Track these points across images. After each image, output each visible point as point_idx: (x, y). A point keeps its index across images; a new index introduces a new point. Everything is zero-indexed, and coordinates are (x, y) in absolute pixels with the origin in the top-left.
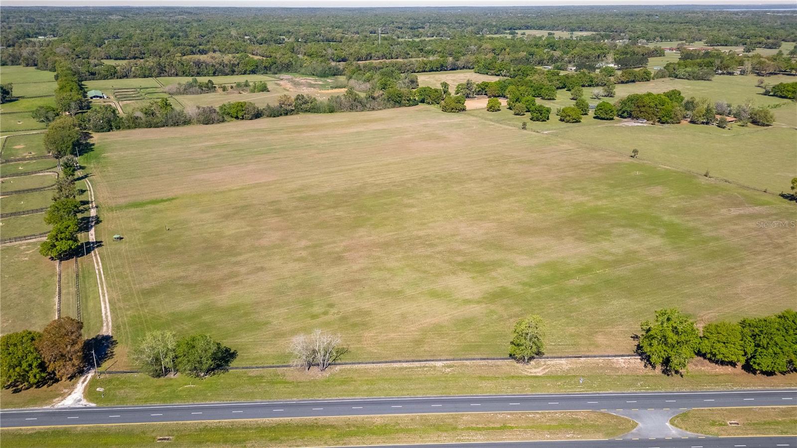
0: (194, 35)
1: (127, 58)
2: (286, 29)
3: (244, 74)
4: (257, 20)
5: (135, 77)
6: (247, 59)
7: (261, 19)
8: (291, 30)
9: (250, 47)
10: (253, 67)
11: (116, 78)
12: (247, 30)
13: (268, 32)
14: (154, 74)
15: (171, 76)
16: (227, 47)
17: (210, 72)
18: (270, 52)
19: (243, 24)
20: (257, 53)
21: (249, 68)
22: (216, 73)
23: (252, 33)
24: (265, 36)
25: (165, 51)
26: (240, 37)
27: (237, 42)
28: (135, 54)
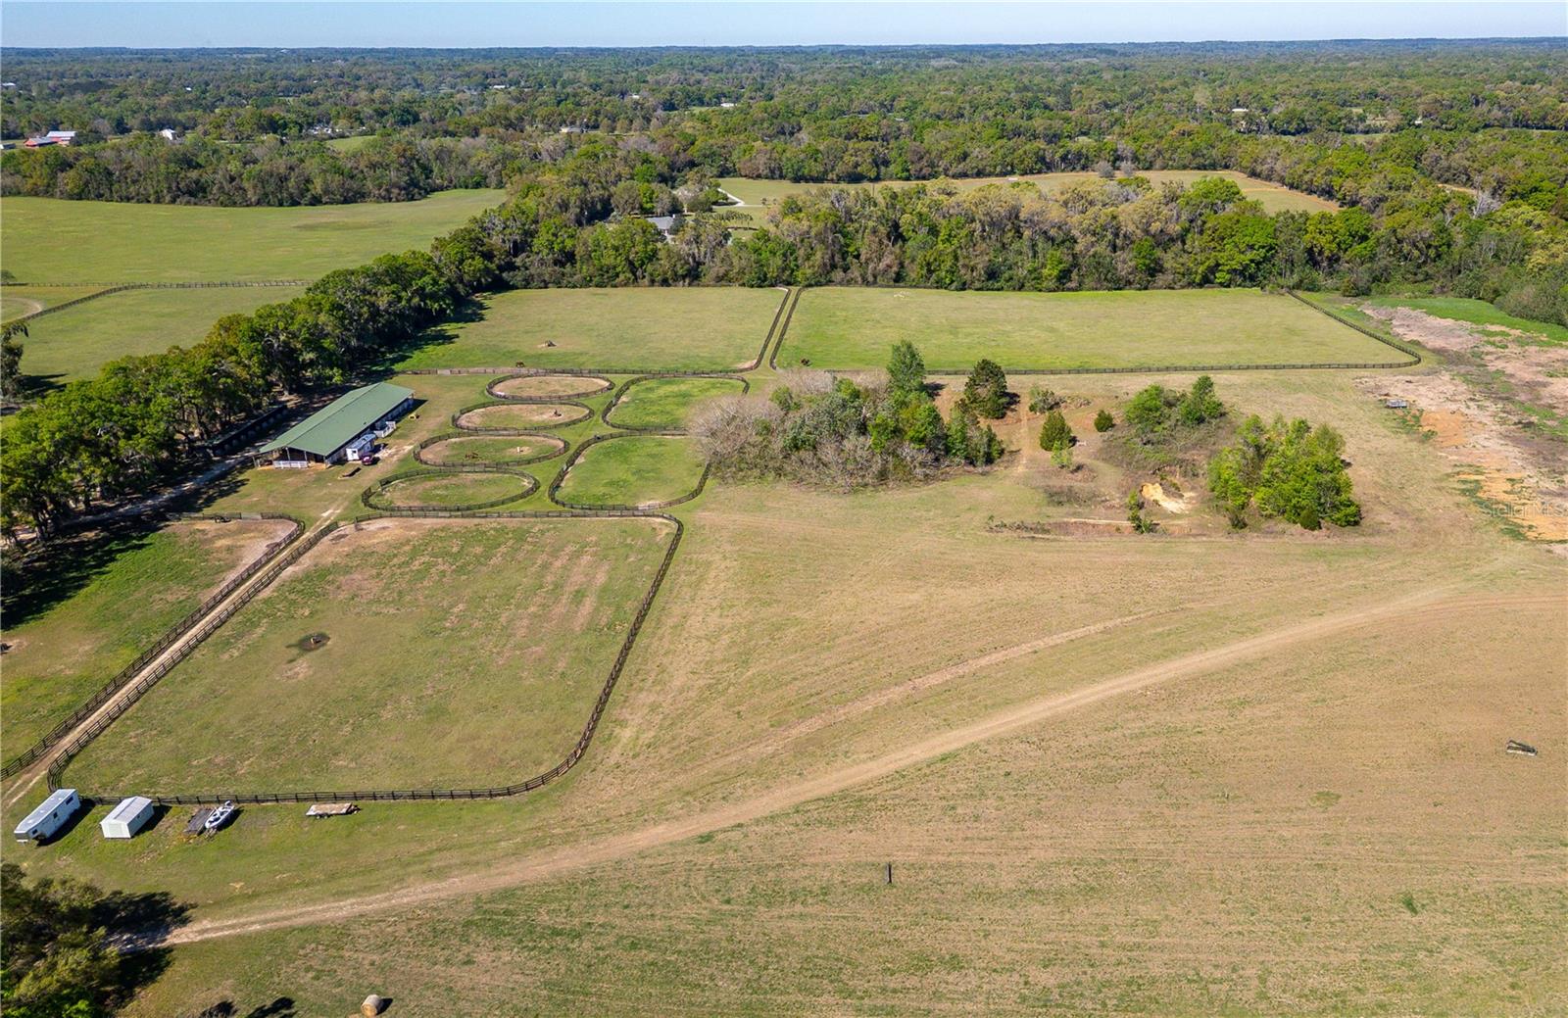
0: (1087, 103)
1: (830, 176)
2: (1363, 86)
3: (1201, 285)
4: (1271, 66)
5: (723, 280)
6: (1229, 206)
7: (1282, 62)
8: (1380, 90)
9: (1249, 146)
10: (1250, 255)
11: (646, 281)
12: (1243, 87)
13: (1307, 95)
14: (806, 271)
15: (874, 283)
16: (1164, 144)
17: (1045, 272)
18: (1329, 172)
19: (1235, 73)
20: (1272, 170)
21: (1233, 257)
22: (1074, 276)
23: (1258, 98)
24: (1300, 107)
25: (952, 155)
26: (1218, 111)
27: (1206, 125)
28: (857, 165)
